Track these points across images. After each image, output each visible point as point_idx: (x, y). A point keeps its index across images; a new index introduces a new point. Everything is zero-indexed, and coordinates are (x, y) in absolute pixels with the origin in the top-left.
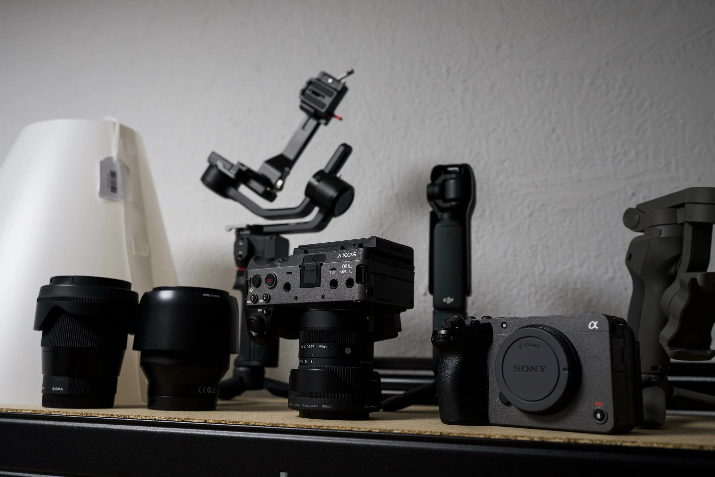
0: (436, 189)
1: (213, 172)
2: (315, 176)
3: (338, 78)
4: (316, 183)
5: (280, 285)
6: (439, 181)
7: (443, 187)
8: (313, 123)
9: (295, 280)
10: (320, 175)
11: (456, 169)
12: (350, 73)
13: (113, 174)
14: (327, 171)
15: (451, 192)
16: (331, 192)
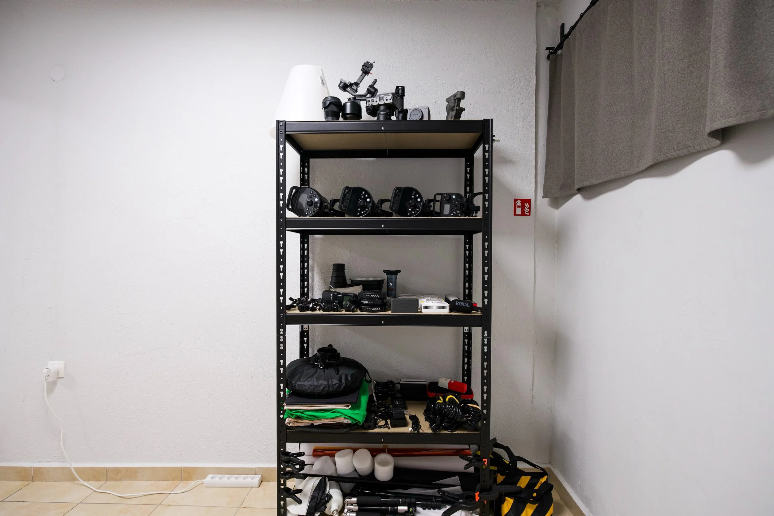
0: (397, 92)
1: (342, 84)
2: (369, 86)
3: (371, 63)
4: (370, 88)
5: (375, 101)
6: (397, 90)
7: (398, 91)
8: (364, 75)
9: (378, 100)
10: (370, 86)
11: (401, 87)
12: (374, 62)
13: (322, 80)
14: (372, 85)
15: (400, 92)
16: (373, 90)
